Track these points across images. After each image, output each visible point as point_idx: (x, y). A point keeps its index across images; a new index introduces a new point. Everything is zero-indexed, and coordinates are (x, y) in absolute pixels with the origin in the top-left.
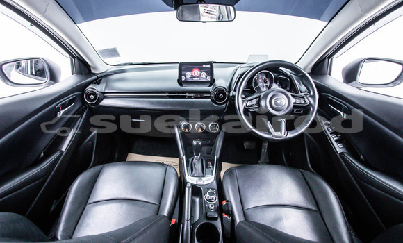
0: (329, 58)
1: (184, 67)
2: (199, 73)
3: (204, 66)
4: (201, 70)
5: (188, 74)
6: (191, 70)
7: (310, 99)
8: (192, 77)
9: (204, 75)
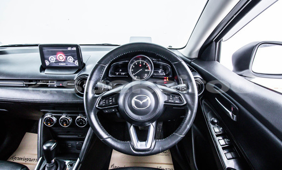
0: (216, 41)
1: (45, 50)
2: (64, 57)
3: (69, 49)
4: (67, 54)
5: (52, 59)
6: (55, 53)
7: (187, 96)
8: (57, 62)
9: (71, 59)
